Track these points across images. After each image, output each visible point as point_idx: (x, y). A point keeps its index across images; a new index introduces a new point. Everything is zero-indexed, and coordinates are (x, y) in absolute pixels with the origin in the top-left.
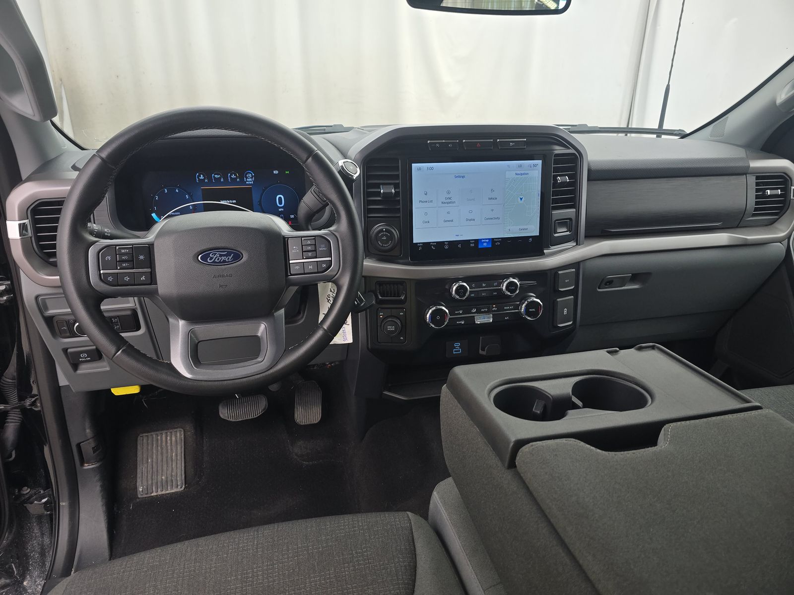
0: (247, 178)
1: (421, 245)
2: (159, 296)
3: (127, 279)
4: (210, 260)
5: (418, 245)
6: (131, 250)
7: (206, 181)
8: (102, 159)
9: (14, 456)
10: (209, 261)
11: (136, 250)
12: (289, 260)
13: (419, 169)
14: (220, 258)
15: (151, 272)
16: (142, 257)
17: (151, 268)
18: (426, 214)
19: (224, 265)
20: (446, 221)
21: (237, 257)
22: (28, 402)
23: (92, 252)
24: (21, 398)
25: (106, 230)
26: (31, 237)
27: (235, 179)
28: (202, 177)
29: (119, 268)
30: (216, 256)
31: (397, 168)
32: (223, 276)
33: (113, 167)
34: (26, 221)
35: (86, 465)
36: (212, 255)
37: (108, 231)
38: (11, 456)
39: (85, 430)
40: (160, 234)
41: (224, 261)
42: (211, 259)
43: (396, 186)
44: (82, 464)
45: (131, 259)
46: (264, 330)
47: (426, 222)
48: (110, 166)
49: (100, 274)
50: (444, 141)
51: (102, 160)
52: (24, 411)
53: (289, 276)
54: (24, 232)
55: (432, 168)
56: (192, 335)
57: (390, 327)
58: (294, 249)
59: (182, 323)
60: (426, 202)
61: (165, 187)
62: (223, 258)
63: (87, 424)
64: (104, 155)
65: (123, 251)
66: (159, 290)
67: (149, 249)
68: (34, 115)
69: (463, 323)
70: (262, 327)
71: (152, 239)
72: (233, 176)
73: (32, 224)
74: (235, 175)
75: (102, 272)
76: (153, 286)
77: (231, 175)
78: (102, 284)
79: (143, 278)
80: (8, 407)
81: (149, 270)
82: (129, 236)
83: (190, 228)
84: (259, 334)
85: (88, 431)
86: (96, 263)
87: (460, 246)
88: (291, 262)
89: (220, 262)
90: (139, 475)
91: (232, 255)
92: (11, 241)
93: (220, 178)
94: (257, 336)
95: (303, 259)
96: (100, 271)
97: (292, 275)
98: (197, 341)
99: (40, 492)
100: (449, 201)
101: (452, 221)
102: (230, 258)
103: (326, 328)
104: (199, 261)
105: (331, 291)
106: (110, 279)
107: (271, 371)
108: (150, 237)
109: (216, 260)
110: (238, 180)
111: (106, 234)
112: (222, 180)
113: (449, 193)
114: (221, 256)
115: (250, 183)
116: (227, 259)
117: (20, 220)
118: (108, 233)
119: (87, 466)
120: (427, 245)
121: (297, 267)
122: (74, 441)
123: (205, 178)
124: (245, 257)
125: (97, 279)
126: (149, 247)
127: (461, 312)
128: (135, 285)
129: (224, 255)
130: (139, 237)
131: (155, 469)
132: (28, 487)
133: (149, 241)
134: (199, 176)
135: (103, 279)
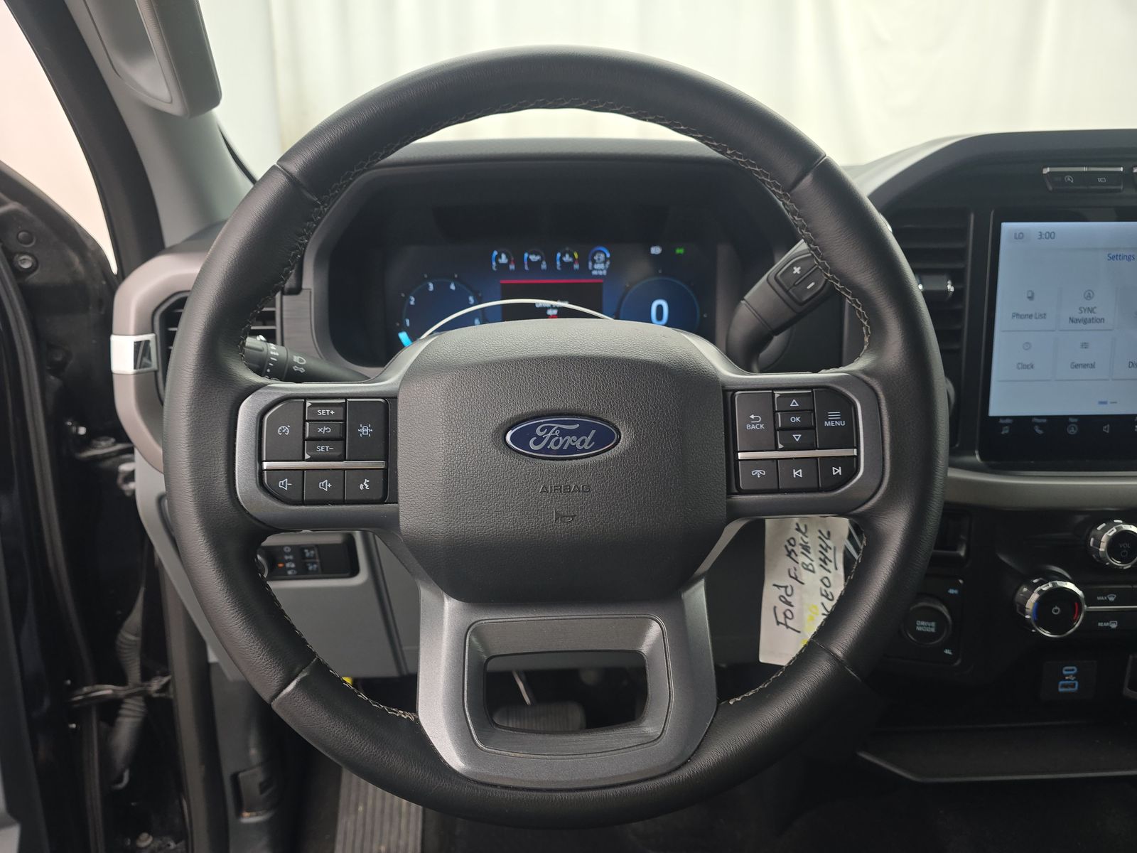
0: (594, 262)
1: (1008, 421)
2: (401, 534)
3: (325, 485)
4: (536, 443)
5: (1001, 421)
6: (341, 409)
7: (512, 267)
8: (290, 177)
9: (126, 780)
10: (532, 447)
11: (352, 408)
12: (736, 452)
13: (1020, 236)
14: (562, 441)
15: (385, 470)
16: (365, 430)
17: (386, 459)
18: (1027, 346)
19: (570, 459)
20: (1077, 366)
21: (606, 437)
22: (155, 685)
23: (247, 411)
24: (147, 676)
25: (296, 359)
26: (156, 372)
27: (570, 265)
28: (504, 259)
29: (307, 457)
30: (549, 435)
31: (962, 234)
32: (567, 489)
33: (316, 199)
34: (150, 337)
35: (246, 814)
36: (542, 430)
37: (301, 361)
38: (120, 779)
39: (247, 749)
40: (414, 373)
41: (573, 449)
42: (539, 440)
43: (957, 277)
44: (239, 814)
45: (338, 434)
46: (657, 641)
47: (1025, 367)
48: (308, 195)
49: (261, 471)
50: (1085, 169)
51: (288, 177)
52: (148, 699)
53: (736, 494)
54: (145, 360)
55: (1051, 235)
56: (474, 639)
57: (923, 623)
58: (751, 422)
59: (450, 605)
60: (1030, 316)
61: (429, 279)
62: (569, 439)
63: (253, 738)
64: (294, 168)
65: (322, 413)
66: (401, 519)
67: (386, 408)
68: (171, 102)
69: (1114, 626)
70: (654, 630)
71: (392, 384)
72: (567, 258)
73: (161, 345)
74: (572, 255)
75: (266, 465)
76: (387, 508)
77: (563, 255)
78: (263, 498)
79: (365, 485)
80: (121, 691)
81: (380, 464)
82: (346, 375)
83: (491, 358)
84: (645, 649)
85: (253, 752)
86: (253, 442)
87: (1106, 429)
88: (740, 456)
89: (560, 451)
90: (340, 837)
91: (593, 432)
92: (115, 377)
93: (539, 263)
94: (638, 655)
95: (776, 449)
96: (261, 461)
97: (741, 492)
98: (485, 657)
99: (169, 845)
100: (1086, 319)
101: (1093, 366)
102: (588, 439)
103: (839, 653)
104: (507, 444)
105: (798, 529)
106: (284, 484)
107: (685, 773)
108: (389, 379)
109: (551, 445)
110: (576, 266)
111: (296, 368)
112: (544, 266)
113: (1089, 296)
114: (564, 433)
115: (601, 273)
116: (578, 444)
117: (137, 334)
118: (300, 366)
119: (248, 818)
120: (1022, 423)
121: (758, 473)
122: (228, 769)
123: (509, 263)
124: (625, 442)
125: (253, 484)
126: (386, 405)
127: (1112, 599)
128: (343, 502)
129: (571, 433)
130: (365, 379)
131: (368, 828)
132: (150, 833)
133: (387, 389)
134: (499, 256)
135: (264, 482)
